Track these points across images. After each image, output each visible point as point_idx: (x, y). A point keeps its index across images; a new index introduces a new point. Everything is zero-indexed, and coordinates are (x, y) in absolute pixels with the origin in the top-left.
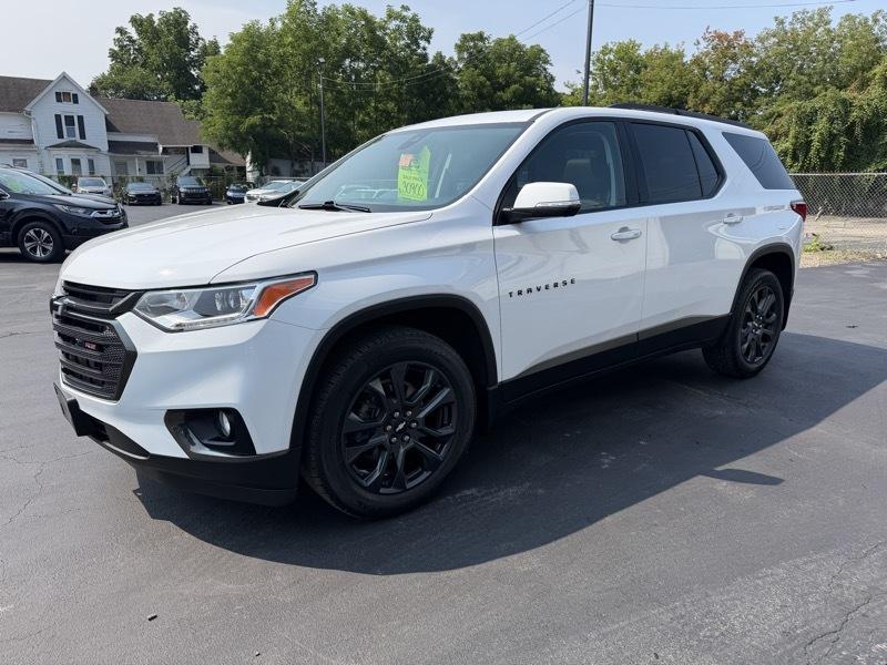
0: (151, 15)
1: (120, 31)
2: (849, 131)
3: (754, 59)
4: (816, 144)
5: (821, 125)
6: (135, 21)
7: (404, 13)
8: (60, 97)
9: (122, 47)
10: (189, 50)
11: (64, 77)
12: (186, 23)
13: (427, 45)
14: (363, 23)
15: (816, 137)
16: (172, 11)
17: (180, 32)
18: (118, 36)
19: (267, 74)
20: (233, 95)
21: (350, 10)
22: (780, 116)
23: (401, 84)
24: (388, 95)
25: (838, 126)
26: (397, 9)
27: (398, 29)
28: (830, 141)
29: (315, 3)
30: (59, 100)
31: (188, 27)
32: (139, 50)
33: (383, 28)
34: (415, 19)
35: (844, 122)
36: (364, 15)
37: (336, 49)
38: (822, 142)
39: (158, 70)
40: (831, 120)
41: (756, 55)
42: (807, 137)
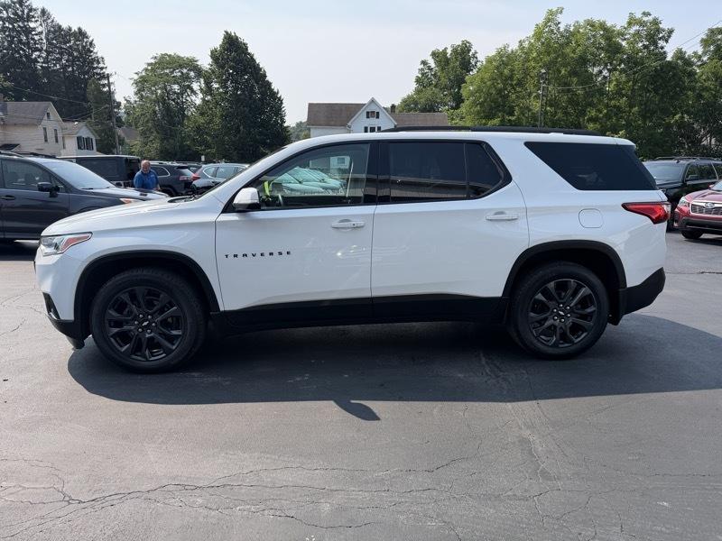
0: (446, 49)
1: (424, 63)
6: (434, 54)
7: (645, 19)
8: (369, 115)
9: (423, 74)
10: (469, 71)
11: (373, 101)
12: (469, 51)
13: (665, 44)
14: (602, 32)
16: (460, 43)
17: (464, 59)
18: (422, 66)
19: (511, 85)
20: (481, 104)
21: (591, 24)
23: (635, 82)
24: (619, 93)
26: (638, 16)
27: (638, 33)
29: (559, 23)
30: (368, 117)
31: (470, 54)
32: (435, 75)
33: (621, 34)
34: (656, 22)
36: (603, 26)
37: (572, 58)
39: (446, 88)
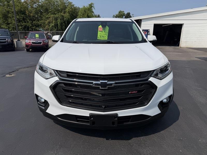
2: (64, 22)
3: (40, 4)
4: (59, 25)
5: (59, 21)
15: (59, 23)
22: (49, 18)
25: (62, 21)
28: (61, 24)
35: (63, 20)
38: (60, 24)
40: (61, 20)
41: (40, 3)
42: (57, 23)
